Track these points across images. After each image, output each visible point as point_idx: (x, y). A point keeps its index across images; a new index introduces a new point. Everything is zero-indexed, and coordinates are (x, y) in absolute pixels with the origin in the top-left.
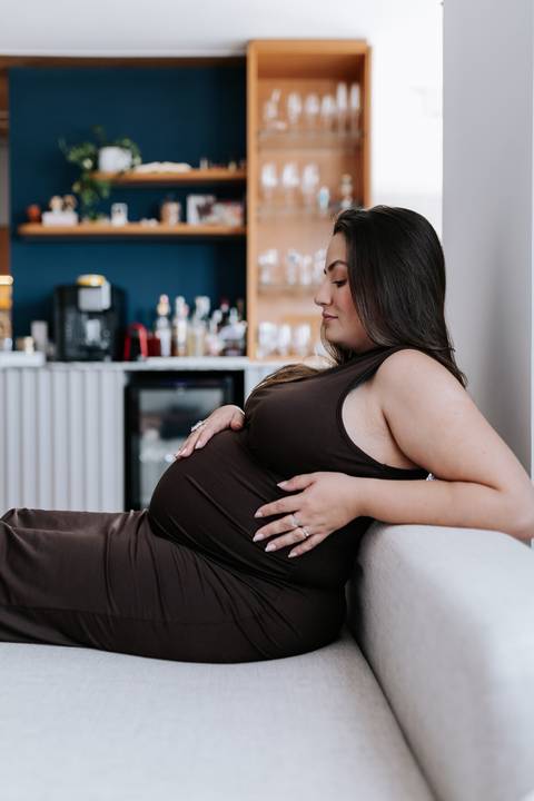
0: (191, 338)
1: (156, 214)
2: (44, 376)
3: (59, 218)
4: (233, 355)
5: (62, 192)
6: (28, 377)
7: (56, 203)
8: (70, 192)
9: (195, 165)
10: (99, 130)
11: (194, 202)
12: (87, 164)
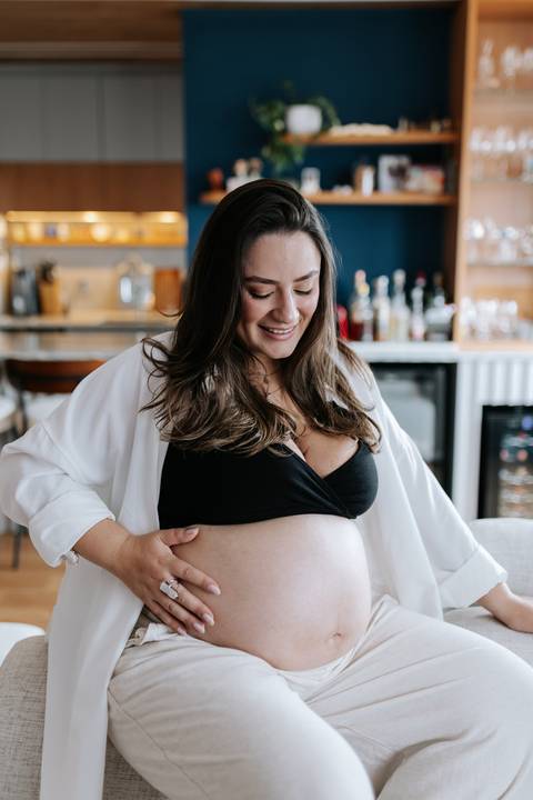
0: (394, 322)
4: (436, 340)
5: (247, 154)
7: (241, 167)
8: (257, 155)
9: (394, 125)
10: (288, 85)
11: (387, 162)
12: (278, 126)
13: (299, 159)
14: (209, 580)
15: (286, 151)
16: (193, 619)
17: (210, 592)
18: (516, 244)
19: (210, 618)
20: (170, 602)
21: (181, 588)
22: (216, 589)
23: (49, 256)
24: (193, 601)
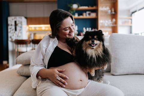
1: (82, 15)
9: (88, 6)
11: (87, 13)
12: (71, 7)
13: (74, 11)
14: (66, 76)
15: (73, 11)
16: (63, 84)
17: (67, 79)
18: (107, 23)
19: (66, 84)
20: (58, 81)
21: (60, 78)
22: (68, 78)
23: (35, 32)
24: (63, 80)
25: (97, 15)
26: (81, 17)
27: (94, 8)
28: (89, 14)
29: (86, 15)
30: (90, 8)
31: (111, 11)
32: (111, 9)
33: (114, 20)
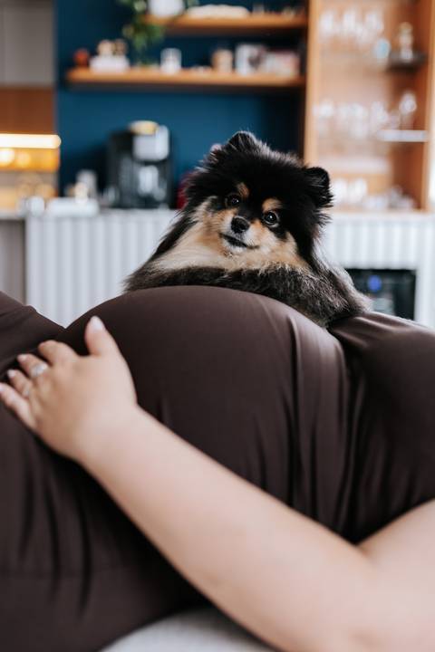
1: (207, 62)
2: (100, 225)
3: (109, 64)
5: (113, 35)
6: (84, 226)
7: (106, 48)
8: (120, 36)
9: (250, 9)
11: (246, 52)
12: (139, 6)
25: (303, 67)
26: (200, 75)
27: (287, 18)
28: (255, 62)
29: (234, 65)
30: (262, 18)
31: (395, 48)
32: (392, 34)
33: (408, 104)
